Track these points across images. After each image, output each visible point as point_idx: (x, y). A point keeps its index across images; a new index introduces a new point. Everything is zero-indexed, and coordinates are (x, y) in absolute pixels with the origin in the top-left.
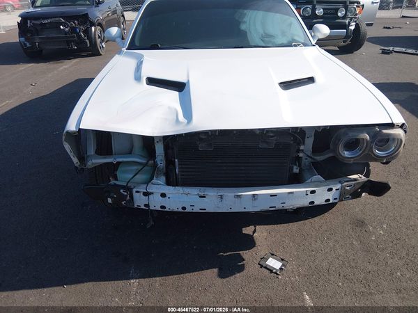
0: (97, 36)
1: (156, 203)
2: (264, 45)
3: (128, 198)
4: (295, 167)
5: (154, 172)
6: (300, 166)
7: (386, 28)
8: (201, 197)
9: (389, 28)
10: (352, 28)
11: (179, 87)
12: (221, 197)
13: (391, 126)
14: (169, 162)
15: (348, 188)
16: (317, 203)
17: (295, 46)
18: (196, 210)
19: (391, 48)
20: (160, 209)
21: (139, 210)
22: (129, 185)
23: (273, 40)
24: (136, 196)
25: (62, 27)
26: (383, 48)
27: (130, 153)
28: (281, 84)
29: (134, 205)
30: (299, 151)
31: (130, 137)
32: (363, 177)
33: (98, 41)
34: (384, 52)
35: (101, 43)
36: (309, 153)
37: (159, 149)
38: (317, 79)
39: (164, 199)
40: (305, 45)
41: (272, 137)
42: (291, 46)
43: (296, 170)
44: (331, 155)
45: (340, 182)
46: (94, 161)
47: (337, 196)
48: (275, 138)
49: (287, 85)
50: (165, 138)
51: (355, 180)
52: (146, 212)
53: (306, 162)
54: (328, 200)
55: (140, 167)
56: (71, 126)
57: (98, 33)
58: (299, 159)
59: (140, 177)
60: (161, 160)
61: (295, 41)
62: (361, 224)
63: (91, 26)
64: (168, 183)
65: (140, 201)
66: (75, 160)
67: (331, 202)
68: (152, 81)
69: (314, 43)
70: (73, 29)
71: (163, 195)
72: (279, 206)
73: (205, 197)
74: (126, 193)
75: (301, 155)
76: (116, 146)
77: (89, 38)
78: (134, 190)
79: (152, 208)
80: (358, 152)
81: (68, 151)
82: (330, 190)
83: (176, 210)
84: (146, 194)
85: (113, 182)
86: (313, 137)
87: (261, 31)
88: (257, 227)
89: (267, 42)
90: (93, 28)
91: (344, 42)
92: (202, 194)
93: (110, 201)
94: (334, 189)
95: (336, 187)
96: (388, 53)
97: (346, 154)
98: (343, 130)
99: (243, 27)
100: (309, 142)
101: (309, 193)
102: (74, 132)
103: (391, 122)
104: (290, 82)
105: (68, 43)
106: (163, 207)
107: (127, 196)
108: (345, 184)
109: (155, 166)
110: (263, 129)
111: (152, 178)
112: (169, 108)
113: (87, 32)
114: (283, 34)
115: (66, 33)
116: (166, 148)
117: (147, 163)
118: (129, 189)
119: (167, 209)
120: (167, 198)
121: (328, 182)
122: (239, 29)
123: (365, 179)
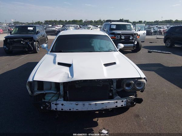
0: (36, 46)
1: (59, 108)
2: (100, 51)
3: (49, 106)
4: (110, 93)
5: (59, 96)
6: (112, 93)
7: (151, 42)
8: (76, 105)
9: (152, 43)
10: (136, 43)
11: (69, 65)
12: (84, 104)
13: (141, 78)
14: (65, 92)
15: (129, 101)
16: (118, 106)
17: (111, 51)
18: (75, 110)
19: (152, 51)
20: (61, 110)
21: (53, 111)
22: (50, 101)
23: (103, 50)
24: (52, 105)
25: (22, 42)
26: (149, 50)
27: (50, 89)
28: (104, 65)
29: (51, 109)
30: (111, 87)
31: (50, 83)
32: (134, 97)
33: (37, 47)
34: (149, 52)
35: (38, 48)
36: (115, 88)
37: (62, 88)
38: (117, 63)
39: (63, 106)
40: (115, 51)
41: (101, 82)
42: (110, 51)
43: (111, 94)
44: (123, 89)
45: (126, 99)
46: (37, 93)
47: (125, 104)
48: (102, 83)
49: (106, 65)
50: (64, 83)
51: (131, 98)
52: (56, 112)
53: (114, 91)
54: (122, 105)
55: (54, 95)
56: (30, 79)
57: (37, 44)
58: (112, 91)
59: (54, 98)
60: (62, 92)
61: (111, 50)
62: (137, 116)
63: (34, 42)
64: (64, 100)
65: (53, 107)
66: (30, 92)
67: (123, 106)
68: (60, 64)
69: (118, 50)
70: (27, 43)
71: (62, 105)
72: (105, 108)
73: (78, 105)
74: (48, 104)
75: (112, 89)
76: (45, 87)
77: (33, 46)
78: (52, 103)
79: (58, 110)
80: (131, 87)
81: (28, 89)
82: (122, 101)
83: (67, 110)
84: (56, 104)
85: (43, 100)
86: (116, 83)
87: (99, 46)
88: (99, 118)
89: (101, 50)
90: (35, 43)
91: (133, 48)
92: (77, 104)
93: (42, 108)
94: (124, 101)
95: (125, 100)
96: (151, 52)
97: (127, 88)
98: (125, 80)
99: (92, 45)
100: (115, 84)
101: (115, 102)
102: (31, 82)
103: (140, 77)
104: (107, 64)
105: (24, 48)
106: (62, 109)
107: (49, 105)
108: (128, 99)
109: (60, 94)
110: (98, 79)
111: (58, 98)
112: (66, 73)
113: (32, 44)
114: (107, 47)
115: (23, 44)
116: (64, 87)
117: (57, 93)
118: (50, 103)
119: (64, 110)
120: (64, 106)
121: (122, 99)
122: (91, 45)
123: (135, 97)
